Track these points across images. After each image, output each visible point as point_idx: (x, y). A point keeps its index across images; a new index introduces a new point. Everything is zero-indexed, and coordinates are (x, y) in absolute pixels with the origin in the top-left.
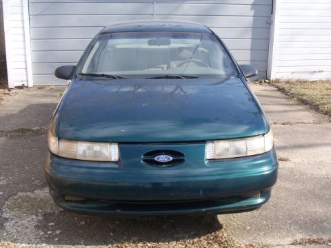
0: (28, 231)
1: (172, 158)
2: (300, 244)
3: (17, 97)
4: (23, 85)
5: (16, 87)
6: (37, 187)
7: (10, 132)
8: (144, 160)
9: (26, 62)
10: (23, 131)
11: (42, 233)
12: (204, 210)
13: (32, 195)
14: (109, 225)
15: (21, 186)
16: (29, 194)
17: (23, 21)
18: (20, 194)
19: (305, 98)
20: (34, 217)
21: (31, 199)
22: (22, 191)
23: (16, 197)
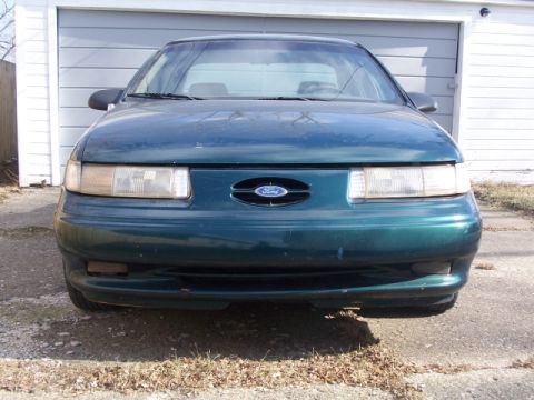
0: (20, 343)
1: (286, 192)
2: (525, 366)
3: (31, 196)
4: (44, 181)
5: (32, 185)
6: (46, 292)
7: (12, 231)
8: (235, 195)
9: (50, 143)
10: (35, 229)
11: (46, 344)
12: (345, 291)
13: (36, 302)
14: (171, 337)
15: (19, 290)
16: (30, 299)
17: (48, 76)
18: (15, 299)
19: (515, 201)
20: (35, 327)
21: (34, 306)
22: (19, 296)
23: (7, 303)
